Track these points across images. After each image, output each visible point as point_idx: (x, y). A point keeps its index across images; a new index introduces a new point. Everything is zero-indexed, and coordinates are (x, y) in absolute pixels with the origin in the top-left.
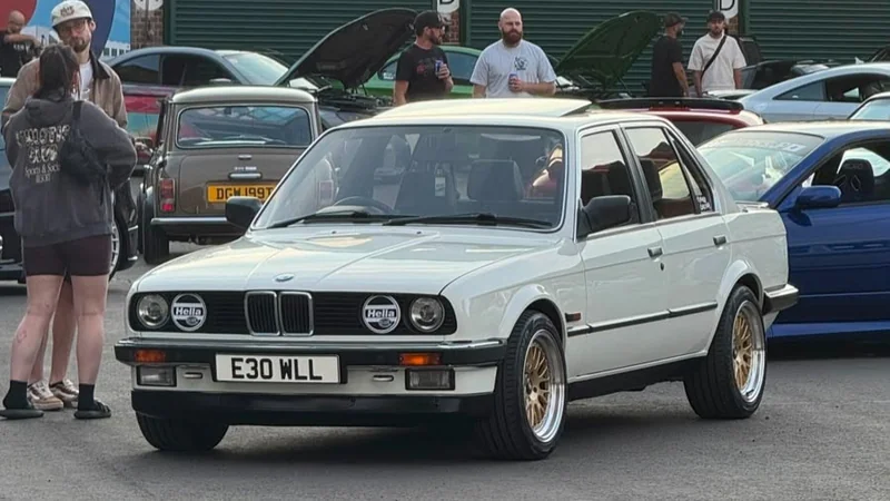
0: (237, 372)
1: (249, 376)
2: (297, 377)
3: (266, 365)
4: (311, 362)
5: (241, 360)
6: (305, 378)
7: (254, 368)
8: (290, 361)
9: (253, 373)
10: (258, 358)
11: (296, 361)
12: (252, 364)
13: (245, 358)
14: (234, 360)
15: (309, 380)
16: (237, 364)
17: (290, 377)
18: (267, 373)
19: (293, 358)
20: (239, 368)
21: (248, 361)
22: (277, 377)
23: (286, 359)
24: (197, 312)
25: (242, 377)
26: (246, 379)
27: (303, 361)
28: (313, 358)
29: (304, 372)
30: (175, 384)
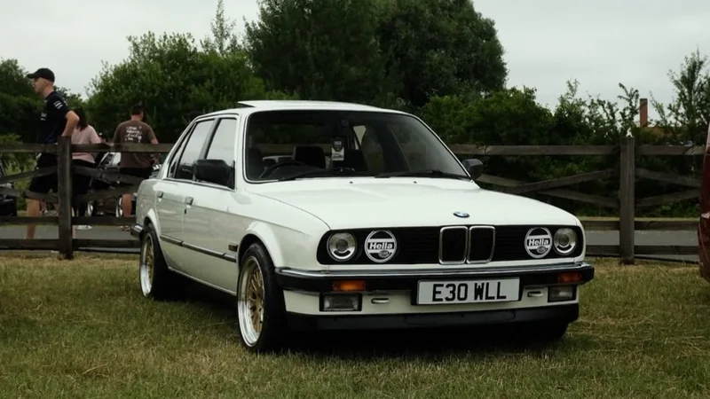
0: (438, 296)
1: (447, 299)
2: (487, 298)
3: (463, 288)
4: (499, 284)
5: (442, 285)
6: (493, 298)
7: (453, 292)
8: (483, 284)
9: (451, 296)
10: (457, 283)
11: (488, 284)
12: (451, 288)
13: (446, 283)
14: (435, 286)
15: (496, 300)
16: (438, 289)
17: (481, 298)
18: (462, 296)
19: (485, 282)
20: (440, 292)
21: (448, 286)
22: (471, 298)
23: (479, 283)
24: (389, 246)
25: (441, 300)
26: (445, 302)
27: (493, 284)
28: (501, 281)
29: (493, 292)
30: (360, 309)
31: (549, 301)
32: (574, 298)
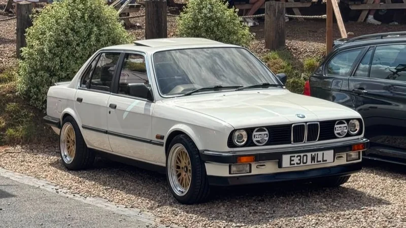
0: (292, 162)
1: (297, 164)
2: (318, 162)
3: (305, 157)
4: (323, 153)
5: (294, 156)
6: (320, 161)
7: (300, 160)
8: (315, 154)
9: (299, 162)
10: (302, 155)
11: (317, 154)
12: (299, 158)
13: (296, 155)
14: (291, 157)
15: (322, 162)
16: (292, 158)
17: (314, 162)
18: (305, 161)
19: (316, 153)
20: (293, 160)
21: (297, 157)
22: (309, 162)
23: (313, 154)
24: (265, 136)
25: (294, 164)
26: (296, 165)
27: (320, 153)
28: (324, 152)
29: (320, 159)
30: (250, 172)
31: (347, 161)
32: (359, 159)
